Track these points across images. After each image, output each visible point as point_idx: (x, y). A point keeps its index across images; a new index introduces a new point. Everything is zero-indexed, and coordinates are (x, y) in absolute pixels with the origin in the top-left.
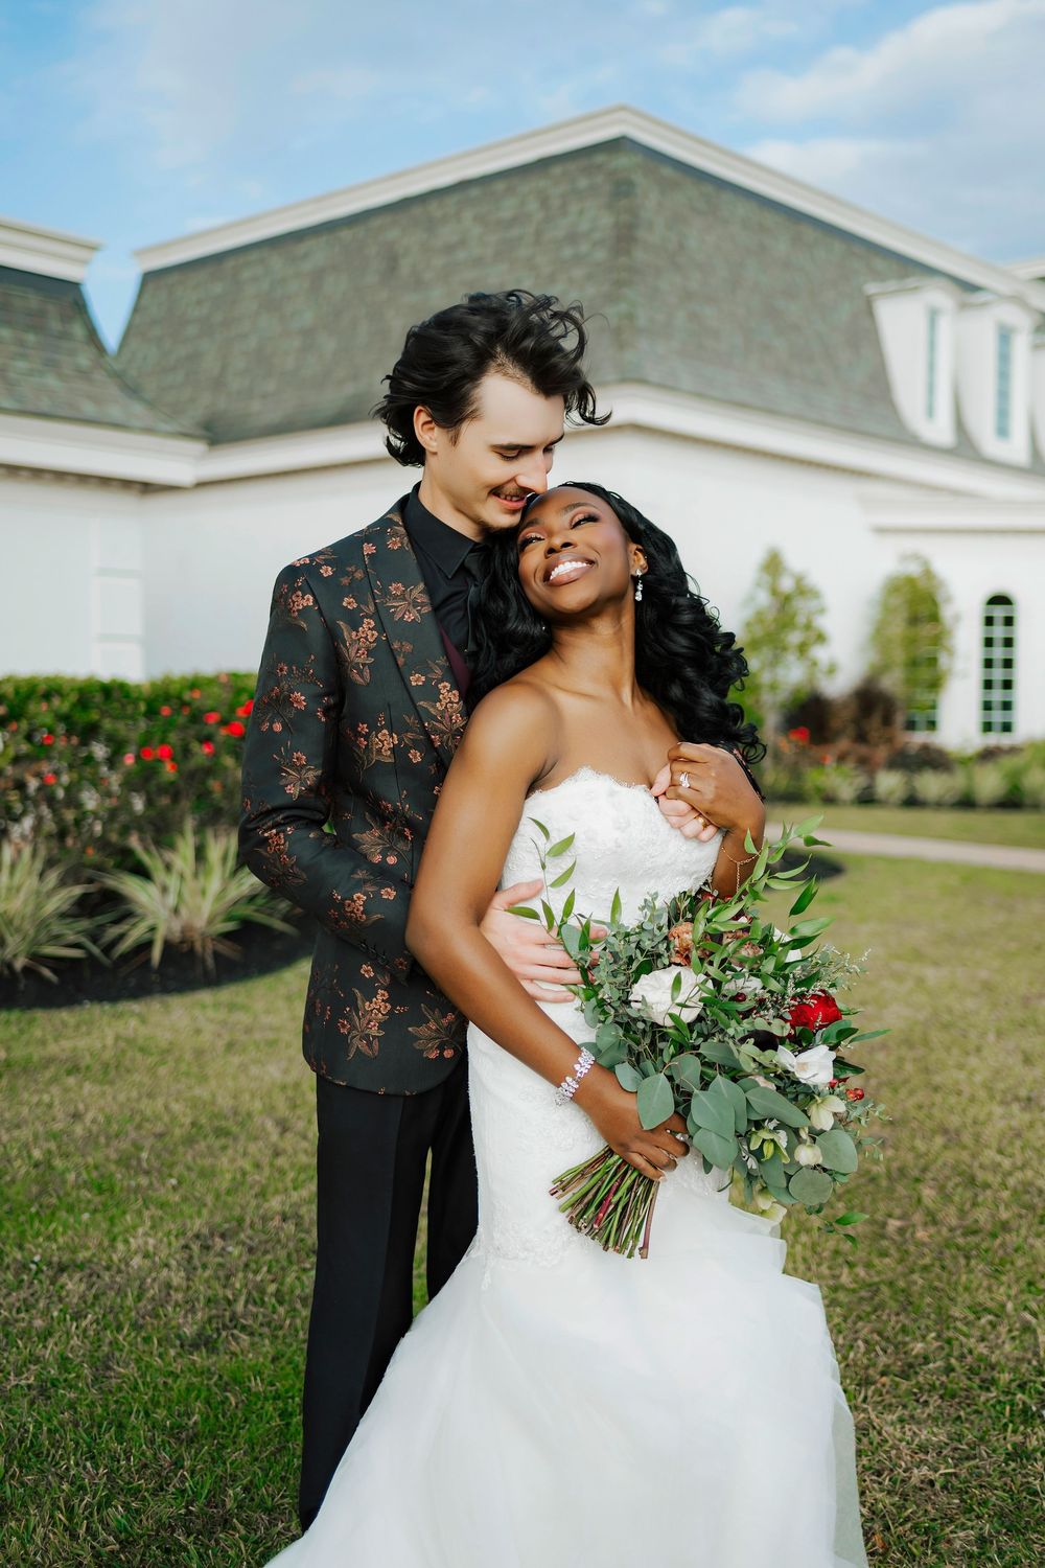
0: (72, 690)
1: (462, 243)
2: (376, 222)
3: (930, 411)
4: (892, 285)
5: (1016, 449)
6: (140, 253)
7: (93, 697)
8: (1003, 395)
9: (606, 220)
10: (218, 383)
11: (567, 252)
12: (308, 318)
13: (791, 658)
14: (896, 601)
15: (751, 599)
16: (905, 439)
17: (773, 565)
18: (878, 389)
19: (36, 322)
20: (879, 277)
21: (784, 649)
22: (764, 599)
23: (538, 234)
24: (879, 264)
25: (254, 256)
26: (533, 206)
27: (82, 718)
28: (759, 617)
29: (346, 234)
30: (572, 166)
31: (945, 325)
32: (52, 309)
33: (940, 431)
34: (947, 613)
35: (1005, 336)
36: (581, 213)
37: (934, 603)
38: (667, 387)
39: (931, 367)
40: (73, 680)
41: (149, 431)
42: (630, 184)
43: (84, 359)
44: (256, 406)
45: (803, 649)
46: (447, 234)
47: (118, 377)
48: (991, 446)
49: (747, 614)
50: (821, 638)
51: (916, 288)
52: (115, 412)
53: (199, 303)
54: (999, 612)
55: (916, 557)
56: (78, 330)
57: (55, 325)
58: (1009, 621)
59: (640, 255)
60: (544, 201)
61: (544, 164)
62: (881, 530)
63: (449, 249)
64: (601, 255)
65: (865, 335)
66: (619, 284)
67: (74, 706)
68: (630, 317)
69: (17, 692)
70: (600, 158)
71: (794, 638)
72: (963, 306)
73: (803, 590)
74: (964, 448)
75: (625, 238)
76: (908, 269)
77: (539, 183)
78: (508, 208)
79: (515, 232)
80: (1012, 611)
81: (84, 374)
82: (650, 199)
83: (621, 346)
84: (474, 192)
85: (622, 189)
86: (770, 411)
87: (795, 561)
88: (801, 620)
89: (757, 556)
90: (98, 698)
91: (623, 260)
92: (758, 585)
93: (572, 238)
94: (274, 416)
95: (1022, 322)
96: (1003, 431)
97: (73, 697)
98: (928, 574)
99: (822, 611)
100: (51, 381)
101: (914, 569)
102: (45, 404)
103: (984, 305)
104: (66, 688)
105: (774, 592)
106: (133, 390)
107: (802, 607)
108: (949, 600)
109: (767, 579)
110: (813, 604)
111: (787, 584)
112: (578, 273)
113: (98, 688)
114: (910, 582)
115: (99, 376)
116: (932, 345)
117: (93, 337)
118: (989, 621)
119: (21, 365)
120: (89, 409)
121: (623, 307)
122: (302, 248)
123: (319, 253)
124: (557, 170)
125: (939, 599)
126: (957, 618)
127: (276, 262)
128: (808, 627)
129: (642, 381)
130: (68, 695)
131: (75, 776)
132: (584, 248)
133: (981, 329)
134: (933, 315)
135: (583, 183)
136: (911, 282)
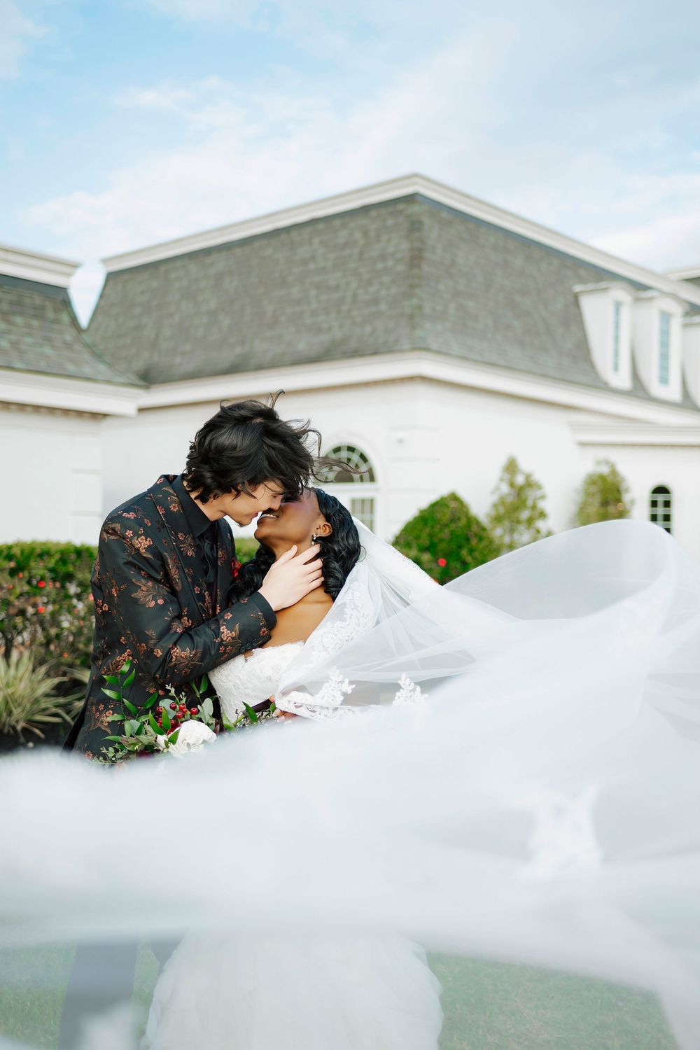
0: (56, 552)
1: (313, 258)
2: (257, 244)
3: (616, 368)
4: (591, 286)
5: (673, 392)
6: (105, 261)
7: (70, 556)
8: (664, 357)
9: (405, 246)
10: (154, 345)
11: (380, 266)
12: (213, 304)
13: (522, 528)
14: (594, 489)
15: (497, 488)
16: (600, 386)
17: (511, 467)
18: (582, 352)
19: (39, 313)
20: (582, 281)
21: (518, 522)
22: (505, 488)
23: (361, 253)
24: (583, 273)
25: (178, 264)
26: (358, 236)
27: (62, 569)
28: (502, 501)
29: (238, 251)
30: (383, 211)
31: (625, 313)
32: (48, 304)
33: (622, 380)
34: (626, 498)
35: (666, 317)
36: (389, 241)
37: (619, 491)
38: (442, 353)
39: (617, 339)
40: (57, 544)
41: (108, 382)
42: (421, 223)
43: (69, 336)
44: (178, 360)
45: (530, 522)
46: (303, 252)
47: (90, 347)
48: (656, 389)
49: (494, 498)
50: (542, 515)
51: (606, 289)
52: (87, 370)
53: (143, 293)
54: (661, 498)
55: (607, 462)
56: (65, 318)
57: (50, 315)
58: (667, 504)
59: (425, 268)
60: (365, 233)
61: (366, 209)
62: (583, 444)
63: (304, 262)
64: (401, 268)
65: (573, 317)
66: (412, 286)
67: (57, 562)
68: (420, 308)
69: (22, 553)
70: (401, 206)
71: (525, 515)
72: (637, 300)
73: (530, 484)
74: (639, 391)
75: (416, 258)
76: (601, 276)
77: (363, 221)
78: (342, 236)
79: (347, 252)
80: (670, 497)
81: (68, 346)
82: (432, 233)
83: (414, 327)
84: (321, 226)
85: (415, 226)
86: (510, 368)
87: (525, 465)
88: (530, 503)
89: (502, 462)
90: (73, 556)
91: (415, 271)
92: (502, 480)
93: (383, 257)
94: (189, 367)
95: (676, 310)
96: (664, 380)
97: (57, 557)
98: (614, 472)
99: (543, 497)
100: (48, 350)
101: (605, 470)
102: (43, 365)
103: (650, 299)
104: (53, 551)
105: (512, 485)
106: (98, 356)
107: (531, 495)
108: (627, 490)
109: (507, 476)
110: (538, 493)
111: (520, 480)
112: (386, 279)
113: (73, 550)
114: (602, 478)
115: (78, 347)
116: (617, 326)
117: (74, 321)
118: (654, 504)
119: (29, 340)
120: (71, 368)
121: (415, 301)
122: (209, 260)
123: (220, 263)
124: (373, 213)
125: (622, 489)
126: (633, 502)
127: (193, 268)
128: (534, 507)
129: (427, 350)
130: (54, 555)
131: (57, 607)
132: (390, 263)
133: (650, 315)
134: (618, 306)
135: (390, 222)
136: (603, 285)
